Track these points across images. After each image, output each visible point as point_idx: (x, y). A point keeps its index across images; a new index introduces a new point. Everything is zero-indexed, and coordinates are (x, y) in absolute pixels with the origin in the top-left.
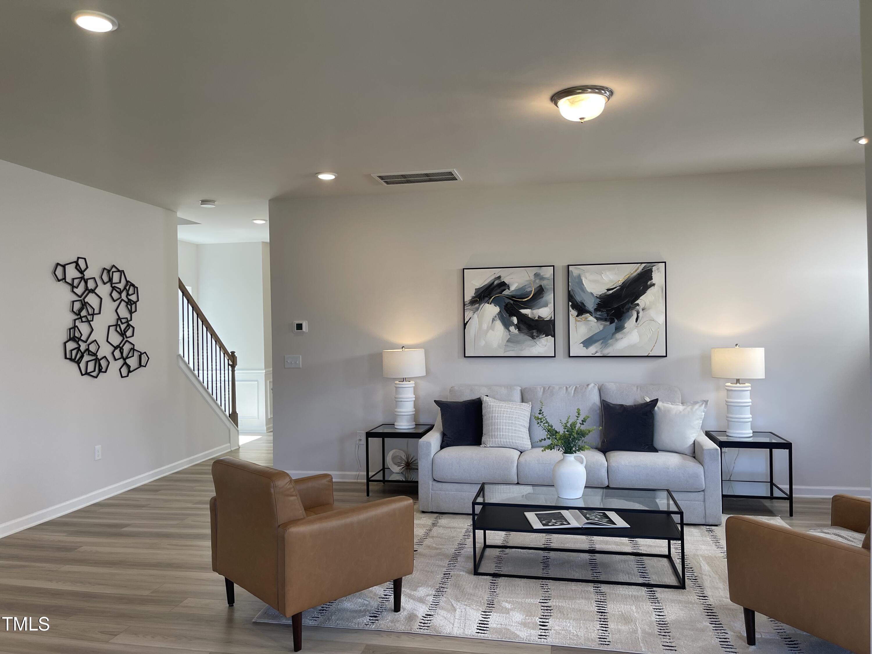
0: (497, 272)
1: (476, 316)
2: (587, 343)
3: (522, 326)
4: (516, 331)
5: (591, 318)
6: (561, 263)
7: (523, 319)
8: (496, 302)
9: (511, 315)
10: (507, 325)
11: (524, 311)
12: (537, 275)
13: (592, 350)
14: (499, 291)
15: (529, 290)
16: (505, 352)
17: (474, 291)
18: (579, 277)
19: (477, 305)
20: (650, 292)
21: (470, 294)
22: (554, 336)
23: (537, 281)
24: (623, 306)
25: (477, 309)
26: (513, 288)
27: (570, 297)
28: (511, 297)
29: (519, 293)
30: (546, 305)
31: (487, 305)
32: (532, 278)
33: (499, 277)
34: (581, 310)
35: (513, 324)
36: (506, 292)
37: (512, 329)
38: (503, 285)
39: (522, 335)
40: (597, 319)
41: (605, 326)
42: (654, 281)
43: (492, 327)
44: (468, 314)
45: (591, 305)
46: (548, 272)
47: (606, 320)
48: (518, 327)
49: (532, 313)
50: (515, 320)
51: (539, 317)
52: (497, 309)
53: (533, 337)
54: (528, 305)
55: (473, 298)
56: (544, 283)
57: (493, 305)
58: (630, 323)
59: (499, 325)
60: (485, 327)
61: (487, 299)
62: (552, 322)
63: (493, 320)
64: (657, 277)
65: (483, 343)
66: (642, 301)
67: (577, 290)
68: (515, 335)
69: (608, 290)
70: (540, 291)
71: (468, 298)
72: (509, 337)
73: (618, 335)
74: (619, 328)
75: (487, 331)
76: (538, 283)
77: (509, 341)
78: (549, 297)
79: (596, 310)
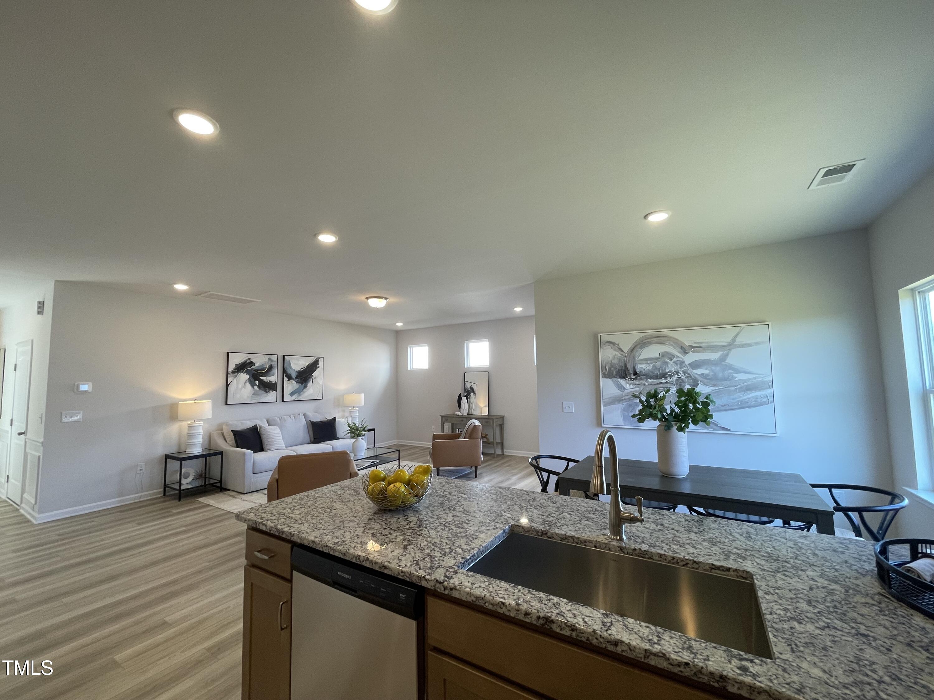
0: (249, 356)
1: (235, 380)
2: (292, 394)
3: (261, 386)
4: (258, 389)
5: (294, 382)
6: (281, 354)
7: (261, 382)
8: (247, 373)
9: (256, 380)
10: (253, 385)
11: (262, 378)
12: (269, 359)
13: (294, 398)
14: (249, 366)
15: (265, 366)
16: (251, 400)
17: (235, 366)
18: (289, 361)
19: (236, 374)
20: (317, 370)
21: (232, 367)
22: (277, 391)
23: (270, 362)
24: (307, 376)
25: (236, 376)
26: (257, 365)
27: (284, 371)
28: (255, 370)
29: (260, 368)
30: (273, 375)
31: (242, 374)
32: (267, 360)
33: (250, 359)
34: (290, 378)
35: (256, 385)
36: (253, 367)
37: (256, 387)
38: (252, 363)
39: (261, 391)
40: (297, 382)
41: (300, 386)
42: (319, 365)
43: (244, 387)
44: (230, 379)
45: (294, 375)
46: (275, 358)
47: (300, 383)
48: (258, 386)
49: (266, 379)
50: (257, 383)
51: (270, 381)
52: (248, 376)
53: (266, 392)
54: (265, 374)
55: (234, 369)
56: (273, 363)
57: (245, 374)
58: (309, 384)
59: (248, 385)
60: (240, 386)
61: (242, 370)
62: (276, 384)
63: (245, 383)
64: (320, 364)
65: (238, 396)
66: (315, 374)
67: (288, 367)
68: (257, 391)
69: (302, 368)
70: (271, 368)
71: (231, 369)
72: (253, 392)
73: (305, 390)
74: (305, 387)
75: (241, 389)
76: (270, 363)
77: (253, 394)
78: (275, 371)
79: (296, 378)
